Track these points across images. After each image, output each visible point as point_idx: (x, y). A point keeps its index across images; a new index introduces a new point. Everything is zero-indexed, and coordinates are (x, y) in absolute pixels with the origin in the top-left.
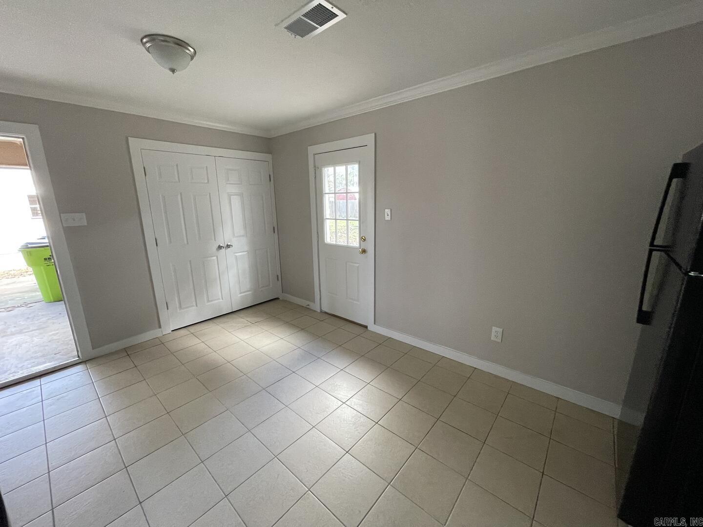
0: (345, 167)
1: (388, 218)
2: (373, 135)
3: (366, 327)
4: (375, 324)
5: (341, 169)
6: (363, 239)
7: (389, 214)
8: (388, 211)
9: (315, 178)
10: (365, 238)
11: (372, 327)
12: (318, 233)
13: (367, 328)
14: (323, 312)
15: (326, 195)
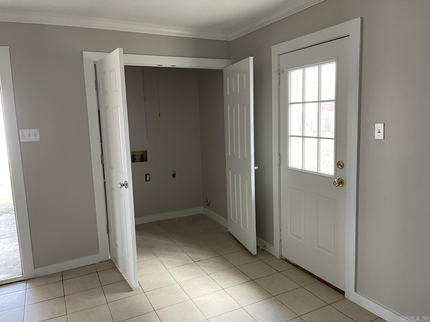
0: (317, 67)
1: (379, 136)
2: (359, 19)
3: (343, 293)
4: (356, 291)
5: (312, 71)
6: (339, 165)
7: (382, 131)
8: (379, 127)
9: (279, 84)
10: (343, 163)
11: (351, 294)
12: (279, 154)
13: (344, 295)
14: (283, 259)
15: (292, 105)
